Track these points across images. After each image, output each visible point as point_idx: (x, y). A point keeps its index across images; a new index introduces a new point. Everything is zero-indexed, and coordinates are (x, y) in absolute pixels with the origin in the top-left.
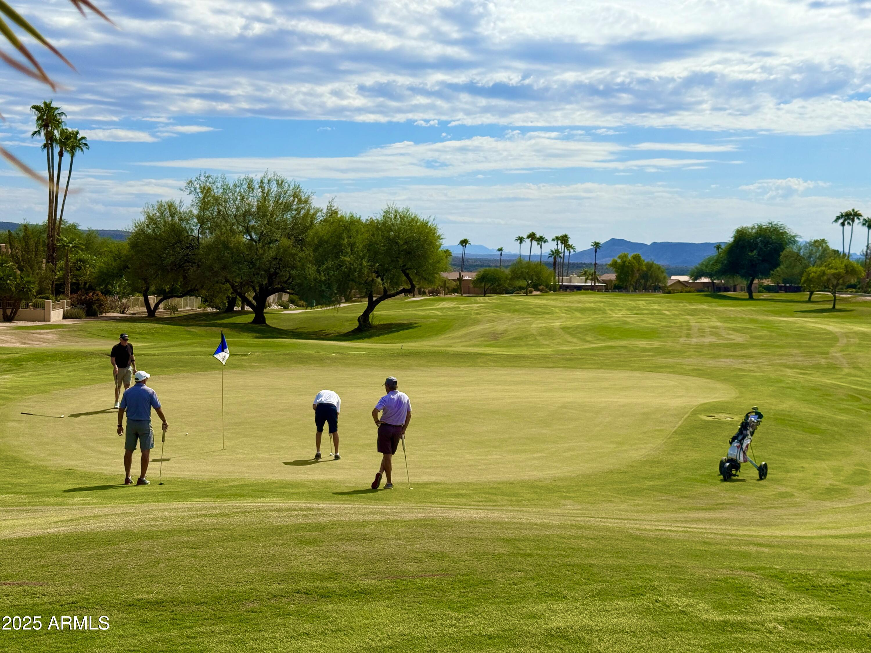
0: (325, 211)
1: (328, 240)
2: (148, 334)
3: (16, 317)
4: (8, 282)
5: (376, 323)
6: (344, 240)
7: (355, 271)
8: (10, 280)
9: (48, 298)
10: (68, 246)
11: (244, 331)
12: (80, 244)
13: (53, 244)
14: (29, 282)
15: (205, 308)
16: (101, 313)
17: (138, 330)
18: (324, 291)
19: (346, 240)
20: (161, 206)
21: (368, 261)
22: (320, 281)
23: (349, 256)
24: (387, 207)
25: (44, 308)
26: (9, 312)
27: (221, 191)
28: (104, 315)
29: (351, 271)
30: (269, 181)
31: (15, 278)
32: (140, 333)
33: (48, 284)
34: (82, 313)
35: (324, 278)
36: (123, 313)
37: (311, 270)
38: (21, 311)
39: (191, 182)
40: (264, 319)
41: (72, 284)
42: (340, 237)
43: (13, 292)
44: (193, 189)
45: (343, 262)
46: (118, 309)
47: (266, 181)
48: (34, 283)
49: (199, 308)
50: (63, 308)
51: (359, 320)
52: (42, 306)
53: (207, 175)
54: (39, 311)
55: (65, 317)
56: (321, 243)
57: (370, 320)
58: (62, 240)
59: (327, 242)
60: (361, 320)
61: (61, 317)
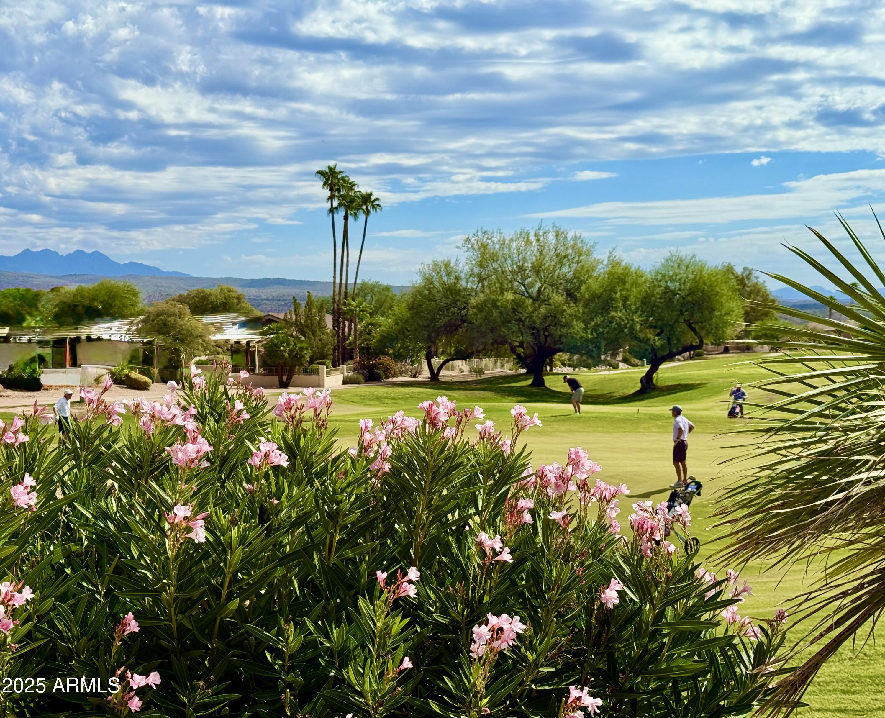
0: (605, 262)
1: (602, 294)
2: (402, 399)
3: (291, 384)
4: (282, 348)
5: (661, 384)
6: (616, 293)
7: (626, 328)
8: (283, 347)
9: (324, 364)
10: (356, 311)
11: (509, 395)
12: (368, 307)
13: (339, 309)
14: (301, 348)
15: (516, 370)
16: (387, 377)
17: (392, 395)
18: (592, 351)
19: (619, 294)
20: (437, 265)
21: (640, 316)
22: (587, 340)
23: (621, 311)
24: (669, 255)
25: (318, 374)
26: (285, 378)
27: (497, 246)
28: (390, 379)
29: (620, 328)
30: (544, 233)
31: (288, 345)
32: (393, 399)
33: (329, 349)
34: (361, 377)
35: (590, 336)
36: (415, 376)
37: (578, 326)
38: (296, 378)
39: (468, 238)
40: (543, 381)
41: (361, 349)
42: (613, 290)
43: (286, 359)
44: (470, 246)
45: (613, 317)
46: (410, 373)
47: (541, 233)
48: (307, 349)
49: (510, 370)
50: (343, 373)
51: (641, 381)
52: (316, 372)
53: (483, 231)
54: (314, 377)
55: (345, 382)
56: (594, 297)
57: (654, 381)
58: (350, 304)
59: (599, 297)
60: (644, 381)
61: (341, 382)
